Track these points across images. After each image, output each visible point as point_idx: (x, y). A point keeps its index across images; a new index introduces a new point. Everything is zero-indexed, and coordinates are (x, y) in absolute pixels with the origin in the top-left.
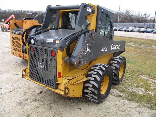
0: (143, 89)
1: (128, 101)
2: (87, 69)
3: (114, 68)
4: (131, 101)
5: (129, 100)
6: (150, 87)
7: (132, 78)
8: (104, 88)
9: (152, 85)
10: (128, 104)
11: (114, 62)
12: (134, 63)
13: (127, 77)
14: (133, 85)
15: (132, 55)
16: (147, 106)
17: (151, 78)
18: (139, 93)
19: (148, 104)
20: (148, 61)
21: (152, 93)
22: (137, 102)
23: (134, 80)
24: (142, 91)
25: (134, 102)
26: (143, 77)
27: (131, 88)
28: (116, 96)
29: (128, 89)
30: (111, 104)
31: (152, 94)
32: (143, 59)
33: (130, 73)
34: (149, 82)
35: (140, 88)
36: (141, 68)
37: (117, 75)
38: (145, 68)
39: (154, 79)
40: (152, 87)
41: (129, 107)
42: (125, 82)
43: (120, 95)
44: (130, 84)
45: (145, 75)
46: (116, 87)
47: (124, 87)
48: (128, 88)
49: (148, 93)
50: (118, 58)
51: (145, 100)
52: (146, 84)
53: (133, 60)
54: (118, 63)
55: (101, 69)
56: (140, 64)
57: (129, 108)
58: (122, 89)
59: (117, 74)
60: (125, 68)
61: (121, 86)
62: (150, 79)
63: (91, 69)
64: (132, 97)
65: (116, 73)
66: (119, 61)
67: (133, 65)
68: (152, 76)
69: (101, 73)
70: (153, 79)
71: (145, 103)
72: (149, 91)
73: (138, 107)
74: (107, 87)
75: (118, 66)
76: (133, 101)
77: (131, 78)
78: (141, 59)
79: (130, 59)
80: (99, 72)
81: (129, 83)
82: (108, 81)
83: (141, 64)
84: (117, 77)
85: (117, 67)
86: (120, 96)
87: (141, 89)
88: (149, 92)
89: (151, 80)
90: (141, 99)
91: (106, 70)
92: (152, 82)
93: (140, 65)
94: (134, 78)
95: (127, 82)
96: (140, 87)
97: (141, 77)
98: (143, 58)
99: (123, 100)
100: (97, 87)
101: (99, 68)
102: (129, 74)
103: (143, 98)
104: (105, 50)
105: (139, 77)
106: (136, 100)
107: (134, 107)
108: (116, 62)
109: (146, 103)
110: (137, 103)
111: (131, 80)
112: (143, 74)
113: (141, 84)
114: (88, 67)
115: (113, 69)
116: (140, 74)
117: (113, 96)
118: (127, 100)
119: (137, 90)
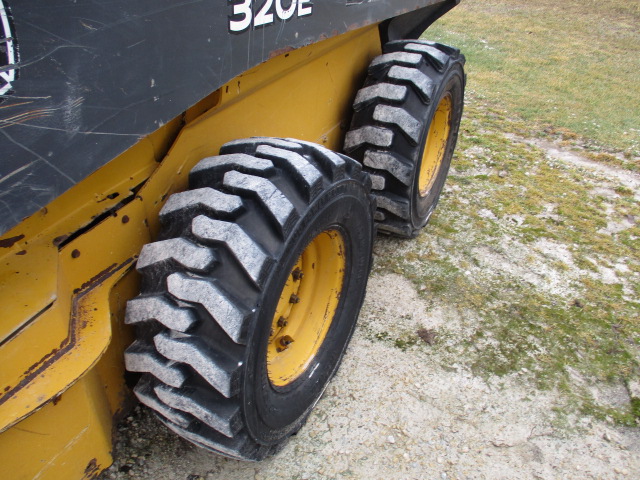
0: (562, 252)
1: (477, 383)
2: (125, 220)
3: (388, 137)
4: (501, 371)
5: (487, 366)
6: (602, 224)
7: (492, 172)
8: (309, 312)
9: (609, 209)
10: (484, 410)
11: (381, 90)
12: (498, 63)
13: (467, 167)
14: (502, 225)
15: (487, 13)
16: (609, 411)
17: (596, 154)
18: (546, 287)
19: (610, 379)
20: (563, 46)
21: (618, 274)
22: (539, 375)
23: (507, 185)
24: (561, 268)
25: (519, 382)
26: (553, 154)
27: (492, 251)
28: (399, 344)
29: (476, 262)
30: (363, 435)
31: (621, 286)
32: (539, 35)
33: (481, 131)
34: (590, 188)
35: (543, 245)
36: (534, 95)
37: (403, 187)
38: (557, 89)
39: (613, 159)
40: (611, 226)
41: (488, 438)
42: (455, 205)
43: (428, 327)
44: (488, 218)
45: (565, 138)
46: (400, 258)
47: (450, 250)
48: (475, 250)
49: (594, 276)
50: (415, 59)
51: (587, 346)
52: (576, 203)
53: (490, 44)
54: (415, 102)
55: (282, 172)
56: (527, 65)
57: (493, 451)
58: (438, 271)
59: (404, 179)
60: (454, 123)
61: (433, 244)
62: (594, 165)
63: (164, 211)
64: (504, 335)
65: (400, 173)
66: (423, 82)
67: (495, 75)
68: (602, 136)
69: (280, 205)
70: (607, 159)
71: (589, 381)
72: (603, 264)
73: (549, 430)
74: (334, 303)
75: (410, 125)
76: (513, 368)
77: (488, 165)
78: (528, 37)
79: (477, 36)
80: (232, 245)
81: (480, 206)
82: (340, 263)
83: (533, 65)
84: (406, 196)
85: (408, 130)
86: (425, 336)
87: (553, 253)
88: (601, 268)
89: (598, 168)
90: (561, 339)
91: (302, 216)
92: (605, 184)
93: (526, 69)
94: (505, 168)
95: (466, 202)
96: (549, 236)
97: (542, 155)
98: (538, 28)
99: (449, 370)
100: (219, 394)
101: (268, 164)
102: (477, 142)
103: (572, 329)
104: (284, 15)
105: (530, 159)
106: (530, 361)
107: (523, 432)
108: (400, 92)
109: (593, 379)
110: (541, 386)
111: (487, 183)
112: (548, 133)
113: (550, 207)
114: (136, 190)
115: (379, 143)
116: (538, 136)
117: (380, 346)
118: (474, 367)
119: (530, 259)
